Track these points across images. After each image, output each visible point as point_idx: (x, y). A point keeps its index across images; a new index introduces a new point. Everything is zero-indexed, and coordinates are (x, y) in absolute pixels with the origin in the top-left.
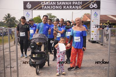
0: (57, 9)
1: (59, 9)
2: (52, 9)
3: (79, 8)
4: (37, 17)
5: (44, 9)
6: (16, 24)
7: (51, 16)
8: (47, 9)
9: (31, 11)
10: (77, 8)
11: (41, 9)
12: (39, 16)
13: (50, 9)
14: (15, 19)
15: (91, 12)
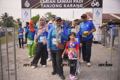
0: (57, 8)
1: (59, 8)
2: (52, 7)
3: (80, 6)
4: (36, 17)
5: (43, 8)
6: (14, 23)
7: (51, 15)
8: (47, 8)
9: (29, 9)
10: (78, 7)
11: (40, 7)
12: (38, 16)
13: (50, 8)
14: (12, 19)
15: (93, 11)
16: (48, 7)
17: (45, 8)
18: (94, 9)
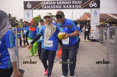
0: (57, 9)
1: (59, 8)
2: (52, 8)
3: (79, 7)
4: (38, 17)
5: (44, 9)
8: (47, 9)
9: (31, 10)
10: (76, 8)
11: (41, 8)
12: (40, 16)
13: (50, 9)
14: (15, 19)
15: (91, 11)
16: (49, 8)
17: (45, 9)
18: (92, 9)
